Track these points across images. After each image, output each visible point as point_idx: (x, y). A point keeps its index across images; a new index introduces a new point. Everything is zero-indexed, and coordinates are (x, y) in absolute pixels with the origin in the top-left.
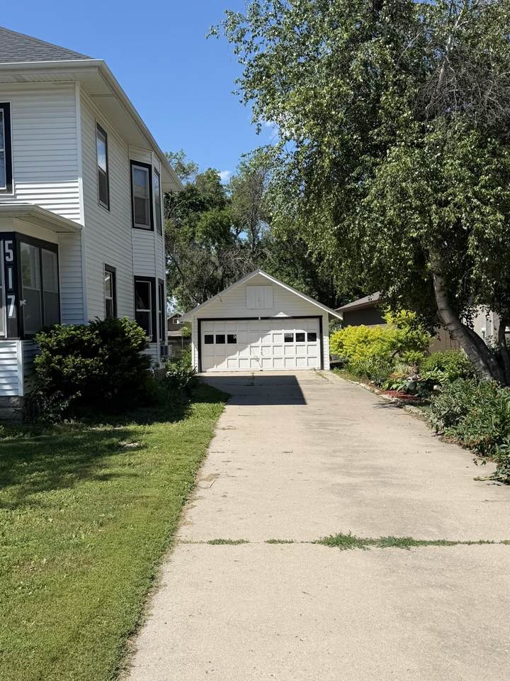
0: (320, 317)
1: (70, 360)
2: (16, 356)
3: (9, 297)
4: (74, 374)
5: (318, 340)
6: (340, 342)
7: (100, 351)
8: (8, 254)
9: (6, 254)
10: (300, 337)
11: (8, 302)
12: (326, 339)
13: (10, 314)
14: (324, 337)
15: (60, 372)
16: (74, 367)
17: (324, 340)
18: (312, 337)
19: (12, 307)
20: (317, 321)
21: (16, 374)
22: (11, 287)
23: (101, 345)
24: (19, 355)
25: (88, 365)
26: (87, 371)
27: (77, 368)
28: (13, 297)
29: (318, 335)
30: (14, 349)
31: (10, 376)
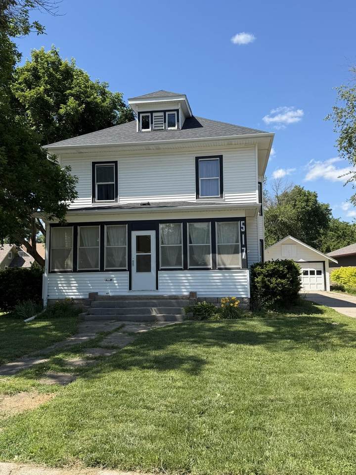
0: (324, 262)
1: (273, 280)
2: (246, 277)
3: (243, 248)
4: (276, 287)
5: (323, 274)
6: (337, 276)
7: (288, 276)
8: (243, 228)
9: (241, 228)
10: (312, 273)
11: (242, 251)
12: (327, 274)
13: (243, 257)
14: (326, 273)
15: (269, 286)
16: (276, 284)
17: (326, 274)
18: (319, 273)
19: (244, 253)
20: (322, 264)
21: (247, 287)
22: (243, 243)
23: (288, 273)
24: (248, 277)
25: (283, 283)
26: (282, 286)
27: (278, 284)
28: (244, 249)
29: (323, 272)
30: (246, 274)
31: (244, 287)
